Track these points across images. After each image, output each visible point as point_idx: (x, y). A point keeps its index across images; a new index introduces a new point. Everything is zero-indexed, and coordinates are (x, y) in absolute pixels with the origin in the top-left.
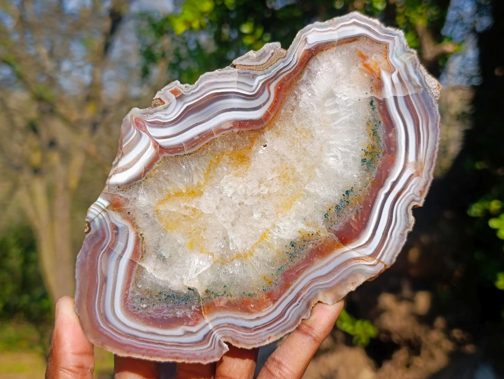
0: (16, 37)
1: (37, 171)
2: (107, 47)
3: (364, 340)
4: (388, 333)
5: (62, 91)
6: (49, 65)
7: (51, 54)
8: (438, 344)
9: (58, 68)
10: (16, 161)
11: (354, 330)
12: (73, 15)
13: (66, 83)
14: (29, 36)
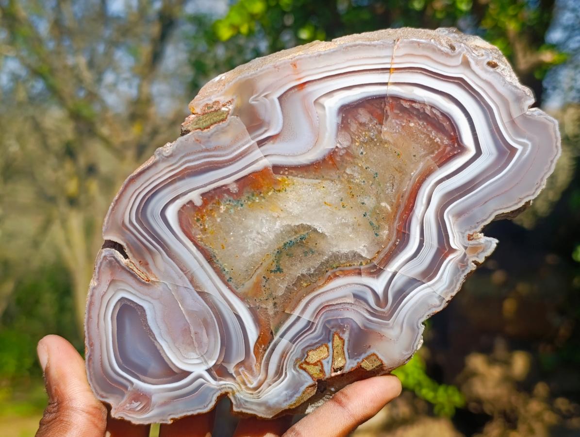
0: (51, 45)
1: (73, 202)
2: (156, 57)
3: (448, 410)
4: (479, 401)
5: (105, 108)
6: (88, 76)
7: (91, 65)
8: (538, 417)
9: (99, 80)
10: (51, 191)
11: (435, 397)
12: (118, 18)
13: (111, 99)
14: (67, 43)
